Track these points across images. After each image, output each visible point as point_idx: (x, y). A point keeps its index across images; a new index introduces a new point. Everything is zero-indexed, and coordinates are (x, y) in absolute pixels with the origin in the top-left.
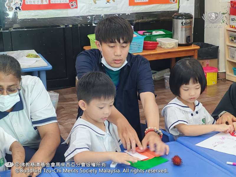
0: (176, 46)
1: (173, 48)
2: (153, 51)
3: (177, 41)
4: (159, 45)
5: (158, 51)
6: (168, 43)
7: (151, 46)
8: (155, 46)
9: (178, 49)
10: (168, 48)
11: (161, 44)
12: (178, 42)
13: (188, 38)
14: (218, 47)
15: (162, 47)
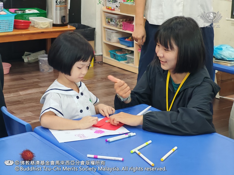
0: (50, 26)
1: (47, 28)
2: (25, 31)
3: (51, 21)
4: (32, 24)
5: (31, 31)
6: (42, 23)
7: (22, 24)
8: (27, 25)
9: (53, 29)
10: (42, 28)
11: (34, 23)
12: (53, 22)
13: (63, 18)
14: (95, 29)
15: (36, 26)
